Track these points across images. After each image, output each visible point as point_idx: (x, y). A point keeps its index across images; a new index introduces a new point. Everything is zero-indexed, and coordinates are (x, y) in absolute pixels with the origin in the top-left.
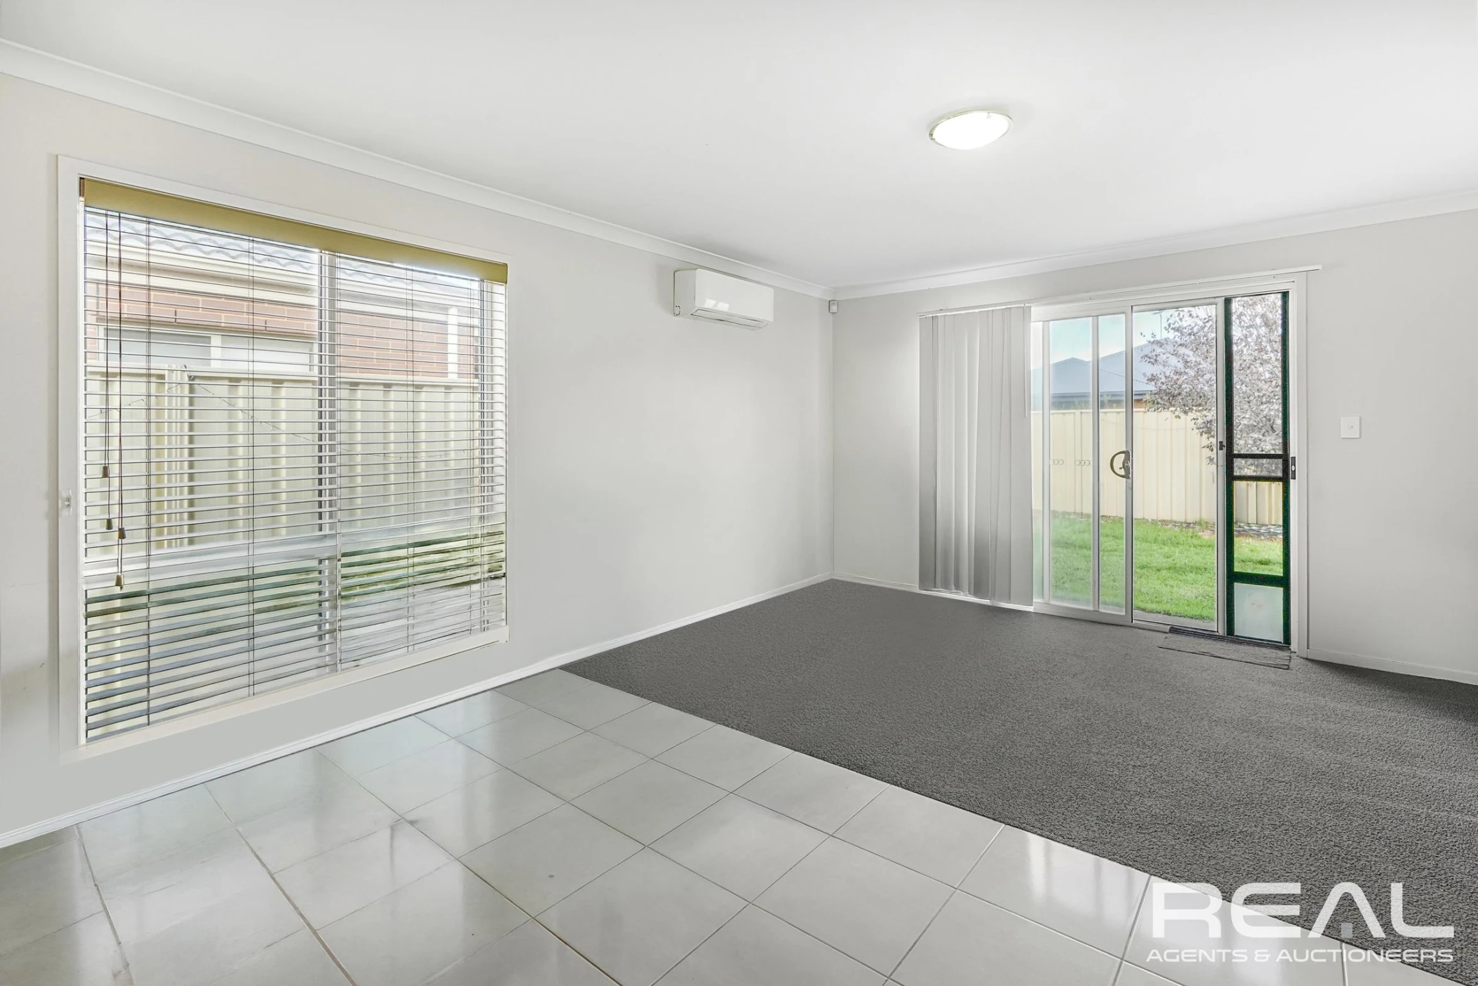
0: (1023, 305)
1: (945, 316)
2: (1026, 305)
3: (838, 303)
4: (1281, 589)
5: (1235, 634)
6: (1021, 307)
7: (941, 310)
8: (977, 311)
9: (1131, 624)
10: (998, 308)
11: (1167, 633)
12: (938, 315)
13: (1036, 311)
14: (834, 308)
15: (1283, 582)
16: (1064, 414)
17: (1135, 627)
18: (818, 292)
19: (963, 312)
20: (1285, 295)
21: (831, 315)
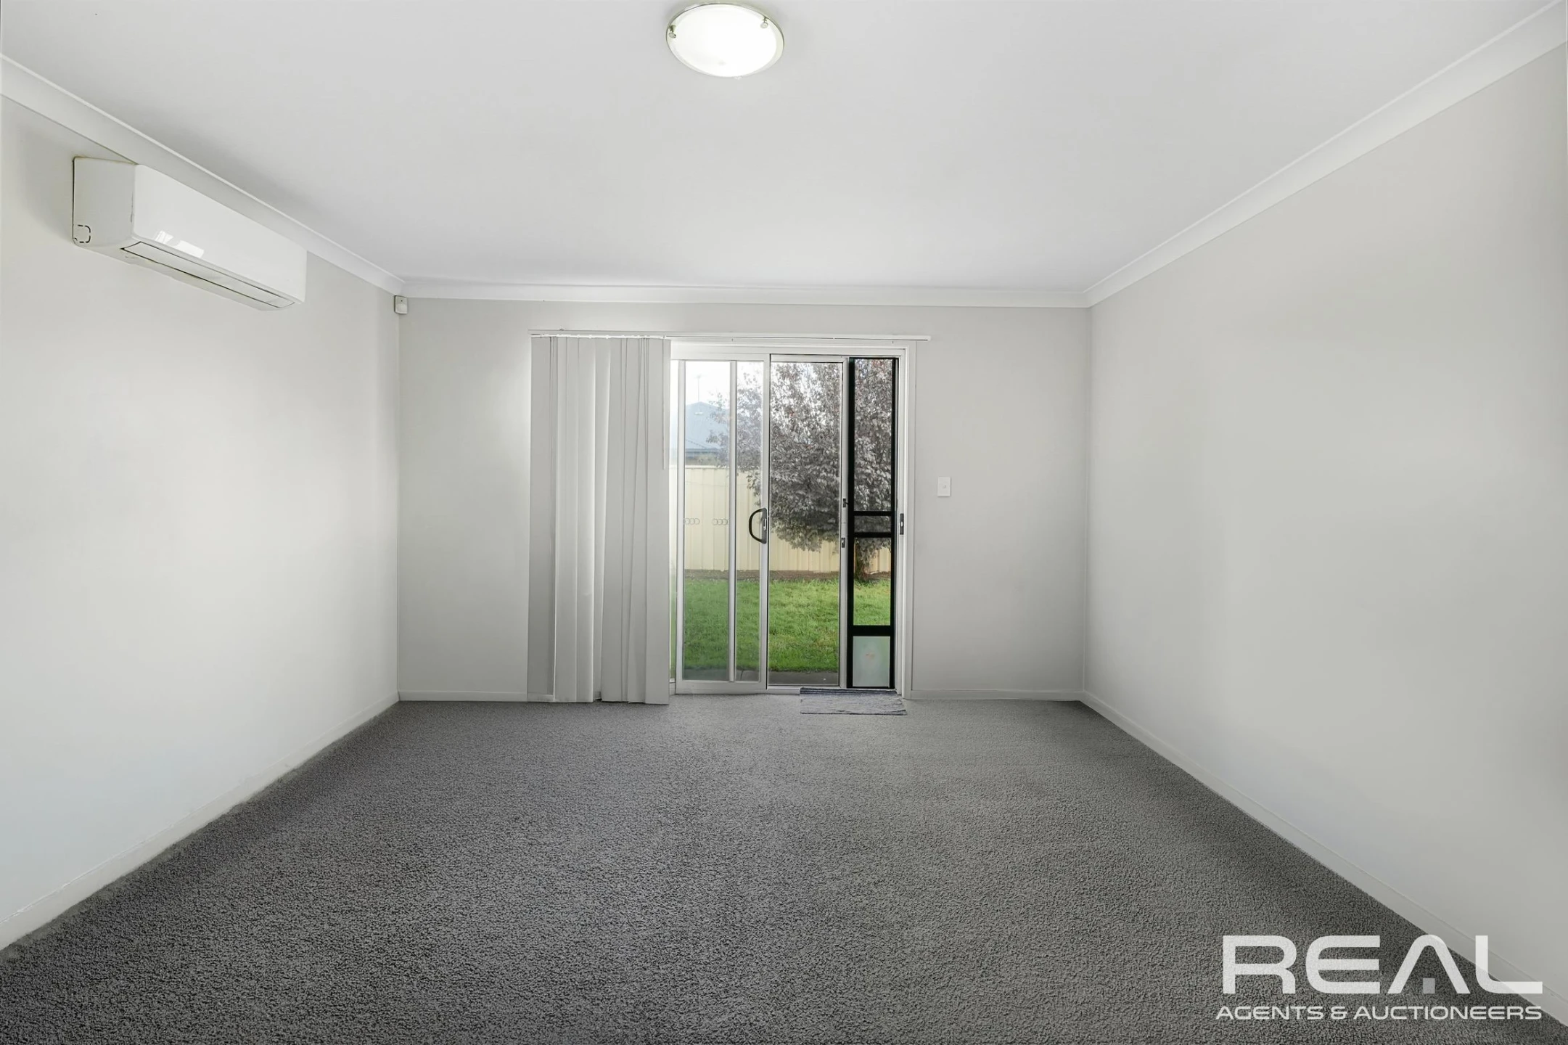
0: (662, 338)
1: (567, 338)
2: (666, 338)
3: (409, 302)
4: (888, 638)
5: (854, 685)
6: (659, 339)
7: (561, 330)
8: (607, 337)
9: (765, 691)
10: (633, 337)
11: (798, 695)
12: (558, 336)
13: (677, 347)
14: (402, 308)
15: (889, 631)
16: (704, 469)
17: (770, 694)
18: (377, 278)
19: (590, 336)
20: (895, 361)
21: (397, 317)
